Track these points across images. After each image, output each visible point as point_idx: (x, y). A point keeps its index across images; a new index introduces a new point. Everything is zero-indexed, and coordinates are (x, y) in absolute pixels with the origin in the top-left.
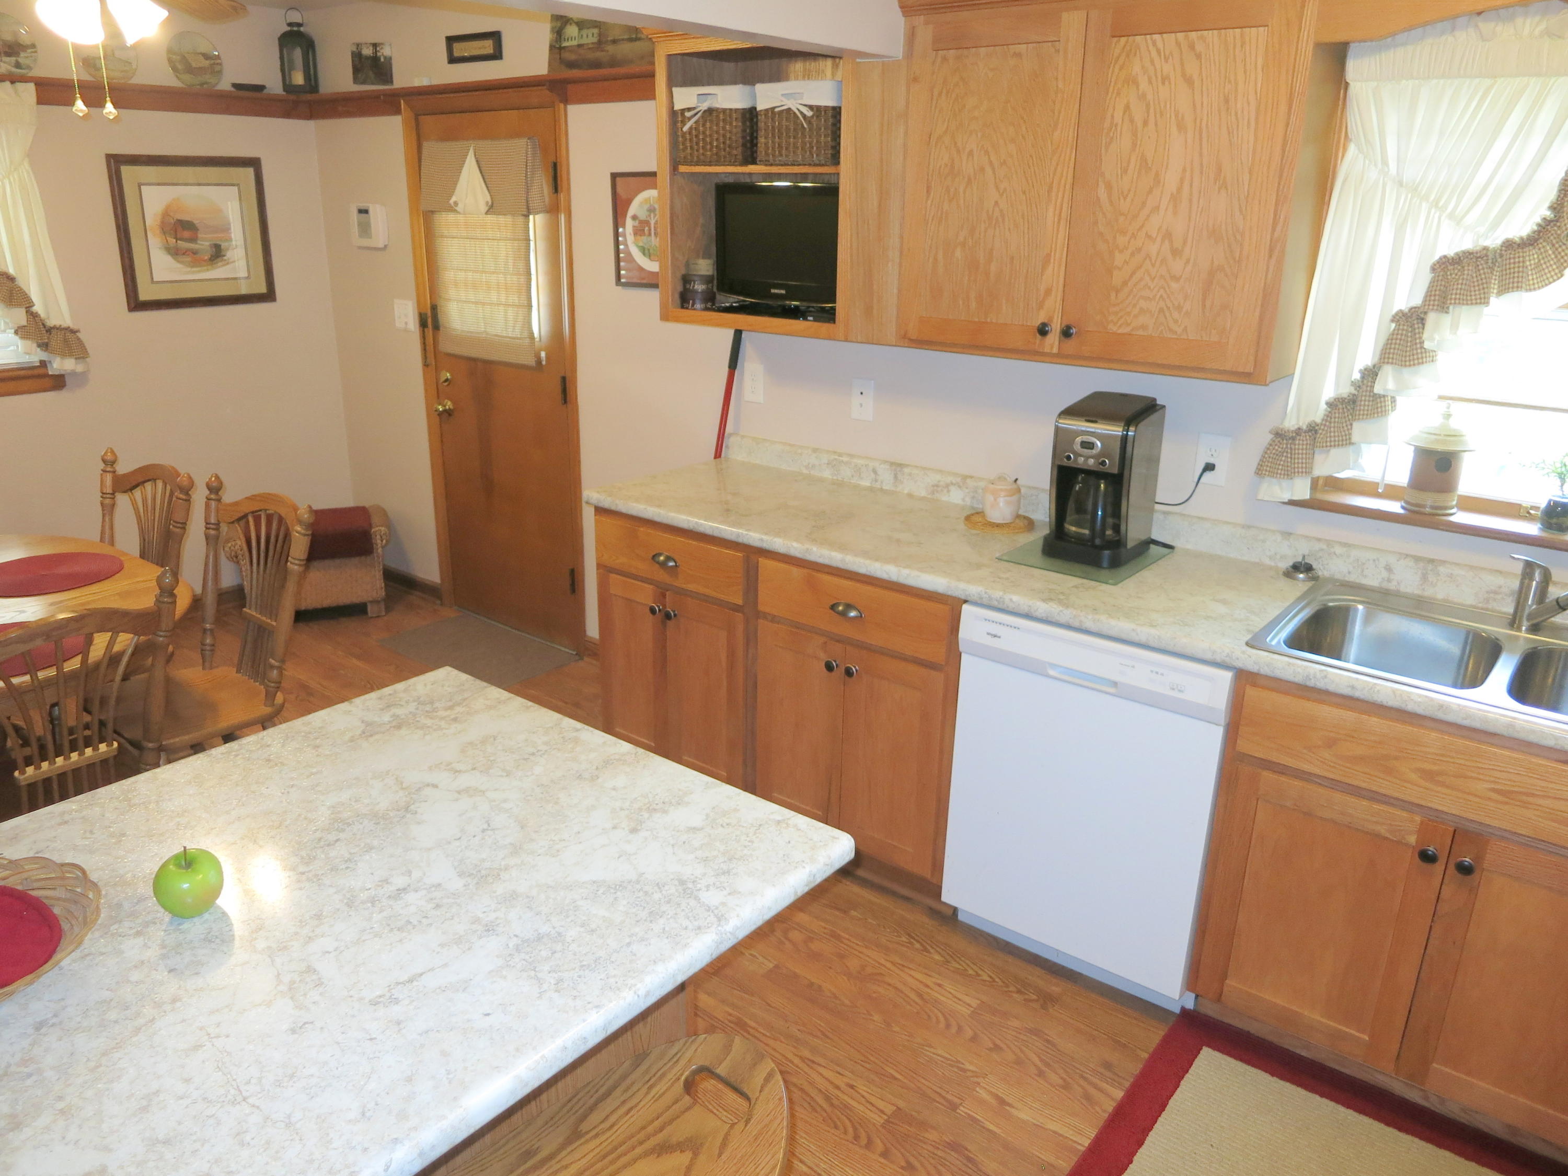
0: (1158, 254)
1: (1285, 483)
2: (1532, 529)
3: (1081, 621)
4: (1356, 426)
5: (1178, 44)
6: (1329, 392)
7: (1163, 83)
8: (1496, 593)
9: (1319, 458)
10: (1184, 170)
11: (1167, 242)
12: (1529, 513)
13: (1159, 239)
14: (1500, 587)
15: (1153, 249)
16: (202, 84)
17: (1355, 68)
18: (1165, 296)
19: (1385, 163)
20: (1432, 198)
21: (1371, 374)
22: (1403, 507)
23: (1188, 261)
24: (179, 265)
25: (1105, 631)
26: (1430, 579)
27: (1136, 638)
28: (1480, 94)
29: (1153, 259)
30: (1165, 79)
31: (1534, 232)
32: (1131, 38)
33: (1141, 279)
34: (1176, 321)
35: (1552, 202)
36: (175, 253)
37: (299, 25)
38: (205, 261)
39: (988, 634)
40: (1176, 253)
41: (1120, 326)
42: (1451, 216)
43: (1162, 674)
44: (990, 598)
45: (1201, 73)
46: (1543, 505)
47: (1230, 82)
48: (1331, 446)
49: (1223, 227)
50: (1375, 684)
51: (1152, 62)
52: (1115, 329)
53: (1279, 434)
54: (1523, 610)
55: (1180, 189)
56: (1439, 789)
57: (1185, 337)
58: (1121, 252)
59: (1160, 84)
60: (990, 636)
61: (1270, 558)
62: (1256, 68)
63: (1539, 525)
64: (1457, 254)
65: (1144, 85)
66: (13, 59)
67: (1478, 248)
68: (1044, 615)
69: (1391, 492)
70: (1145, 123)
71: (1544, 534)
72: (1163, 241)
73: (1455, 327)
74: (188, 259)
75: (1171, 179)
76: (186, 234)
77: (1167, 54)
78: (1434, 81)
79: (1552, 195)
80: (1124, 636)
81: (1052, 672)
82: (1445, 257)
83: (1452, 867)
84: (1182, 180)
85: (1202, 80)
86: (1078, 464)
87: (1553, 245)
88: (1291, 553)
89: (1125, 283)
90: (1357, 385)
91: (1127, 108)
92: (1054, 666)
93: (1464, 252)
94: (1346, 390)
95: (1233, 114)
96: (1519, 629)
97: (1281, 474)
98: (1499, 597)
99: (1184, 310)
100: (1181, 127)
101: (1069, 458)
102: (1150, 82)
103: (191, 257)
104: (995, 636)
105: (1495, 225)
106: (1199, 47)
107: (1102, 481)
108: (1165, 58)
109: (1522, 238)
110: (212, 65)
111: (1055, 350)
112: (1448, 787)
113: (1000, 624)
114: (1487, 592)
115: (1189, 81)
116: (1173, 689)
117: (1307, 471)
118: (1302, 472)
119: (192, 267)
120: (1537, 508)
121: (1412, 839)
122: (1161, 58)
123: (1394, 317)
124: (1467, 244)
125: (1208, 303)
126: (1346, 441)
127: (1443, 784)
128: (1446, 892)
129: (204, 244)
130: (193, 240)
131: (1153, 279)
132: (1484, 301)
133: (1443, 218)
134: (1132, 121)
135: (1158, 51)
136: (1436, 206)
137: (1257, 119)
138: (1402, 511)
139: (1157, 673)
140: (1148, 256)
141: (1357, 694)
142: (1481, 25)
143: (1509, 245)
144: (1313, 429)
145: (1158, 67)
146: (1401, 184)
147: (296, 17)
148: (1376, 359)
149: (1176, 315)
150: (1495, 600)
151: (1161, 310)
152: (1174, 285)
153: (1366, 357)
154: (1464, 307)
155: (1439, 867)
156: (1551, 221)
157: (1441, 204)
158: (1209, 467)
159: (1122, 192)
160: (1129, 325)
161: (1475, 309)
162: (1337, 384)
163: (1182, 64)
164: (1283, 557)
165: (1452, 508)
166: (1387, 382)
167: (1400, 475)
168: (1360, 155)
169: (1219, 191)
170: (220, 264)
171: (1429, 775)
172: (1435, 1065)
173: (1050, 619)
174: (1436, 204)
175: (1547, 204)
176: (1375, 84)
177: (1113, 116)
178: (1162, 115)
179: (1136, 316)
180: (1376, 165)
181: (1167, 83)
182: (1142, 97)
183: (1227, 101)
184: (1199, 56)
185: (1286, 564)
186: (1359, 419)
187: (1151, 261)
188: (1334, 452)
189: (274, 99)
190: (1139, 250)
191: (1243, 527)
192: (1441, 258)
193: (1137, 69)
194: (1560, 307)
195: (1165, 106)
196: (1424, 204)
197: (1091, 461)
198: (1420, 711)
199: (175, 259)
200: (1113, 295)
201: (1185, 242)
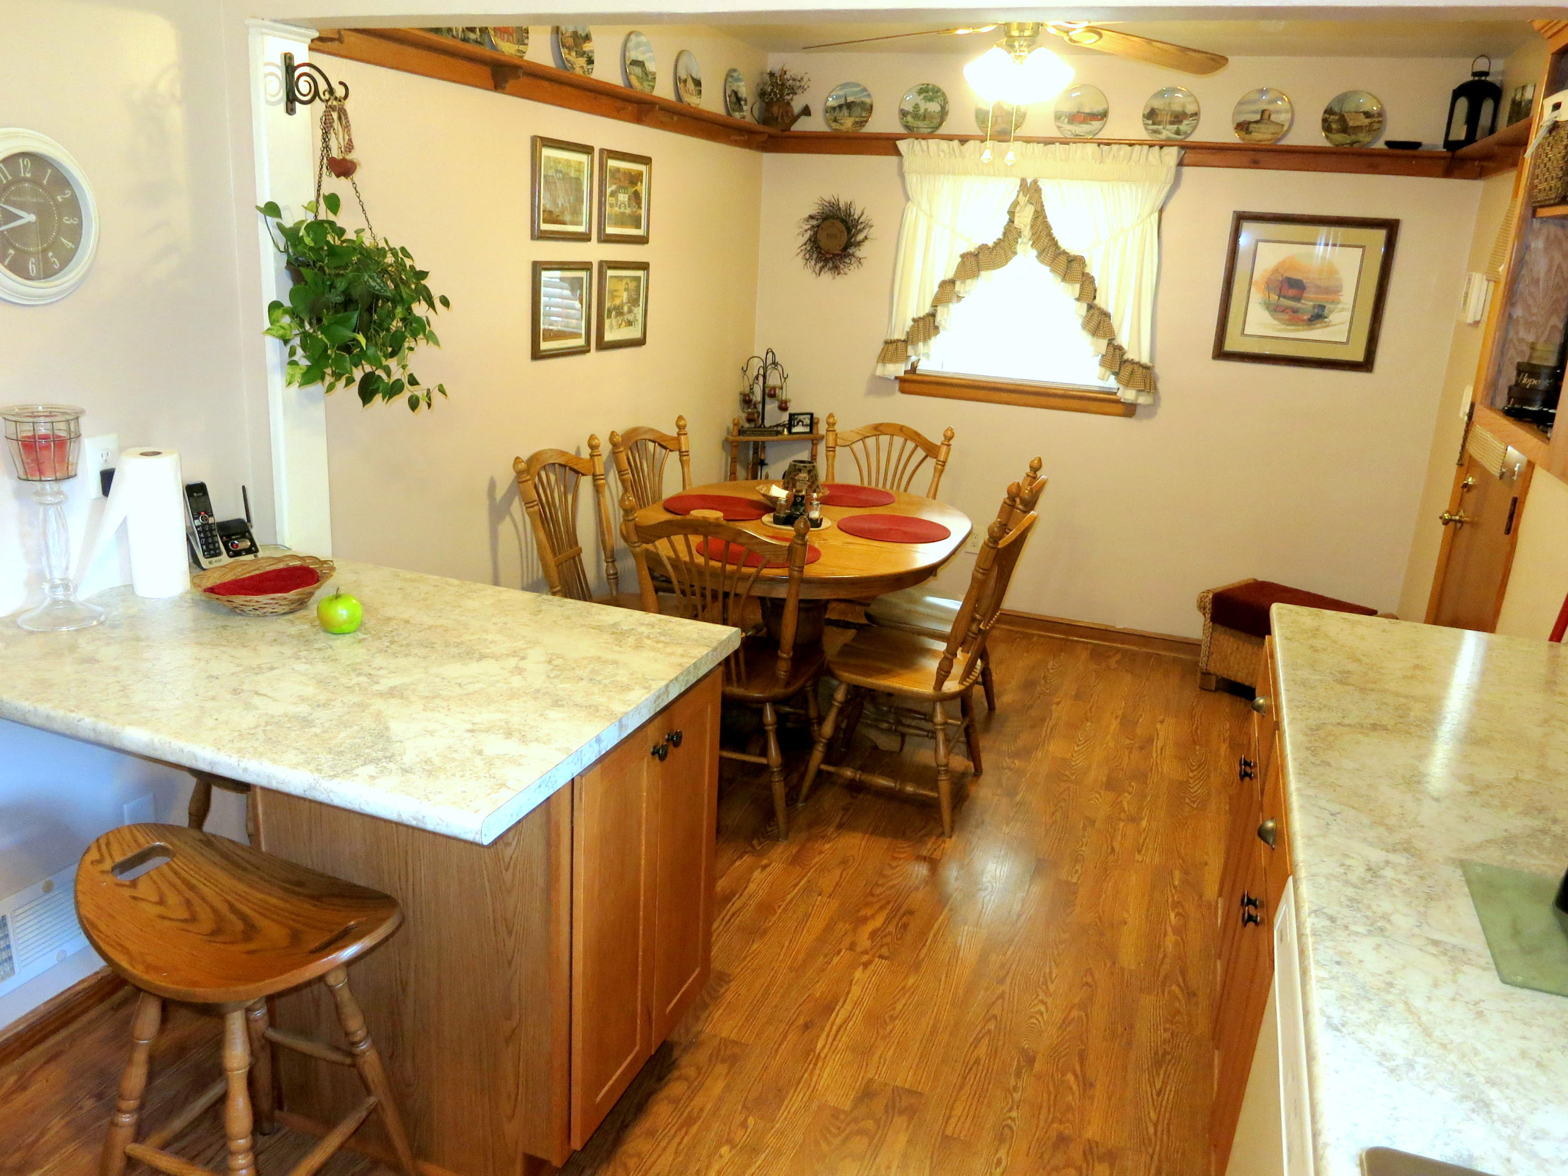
16: (1352, 144)
24: (1276, 322)
36: (1274, 309)
37: (1486, 74)
38: (1303, 320)
66: (1175, 127)
74: (1287, 317)
76: (1292, 292)
103: (1293, 317)
110: (1371, 124)
119: (1288, 325)
129: (1307, 305)
130: (1298, 299)
147: (1482, 65)
170: (1319, 325)
189: (1433, 157)
199: (1272, 316)
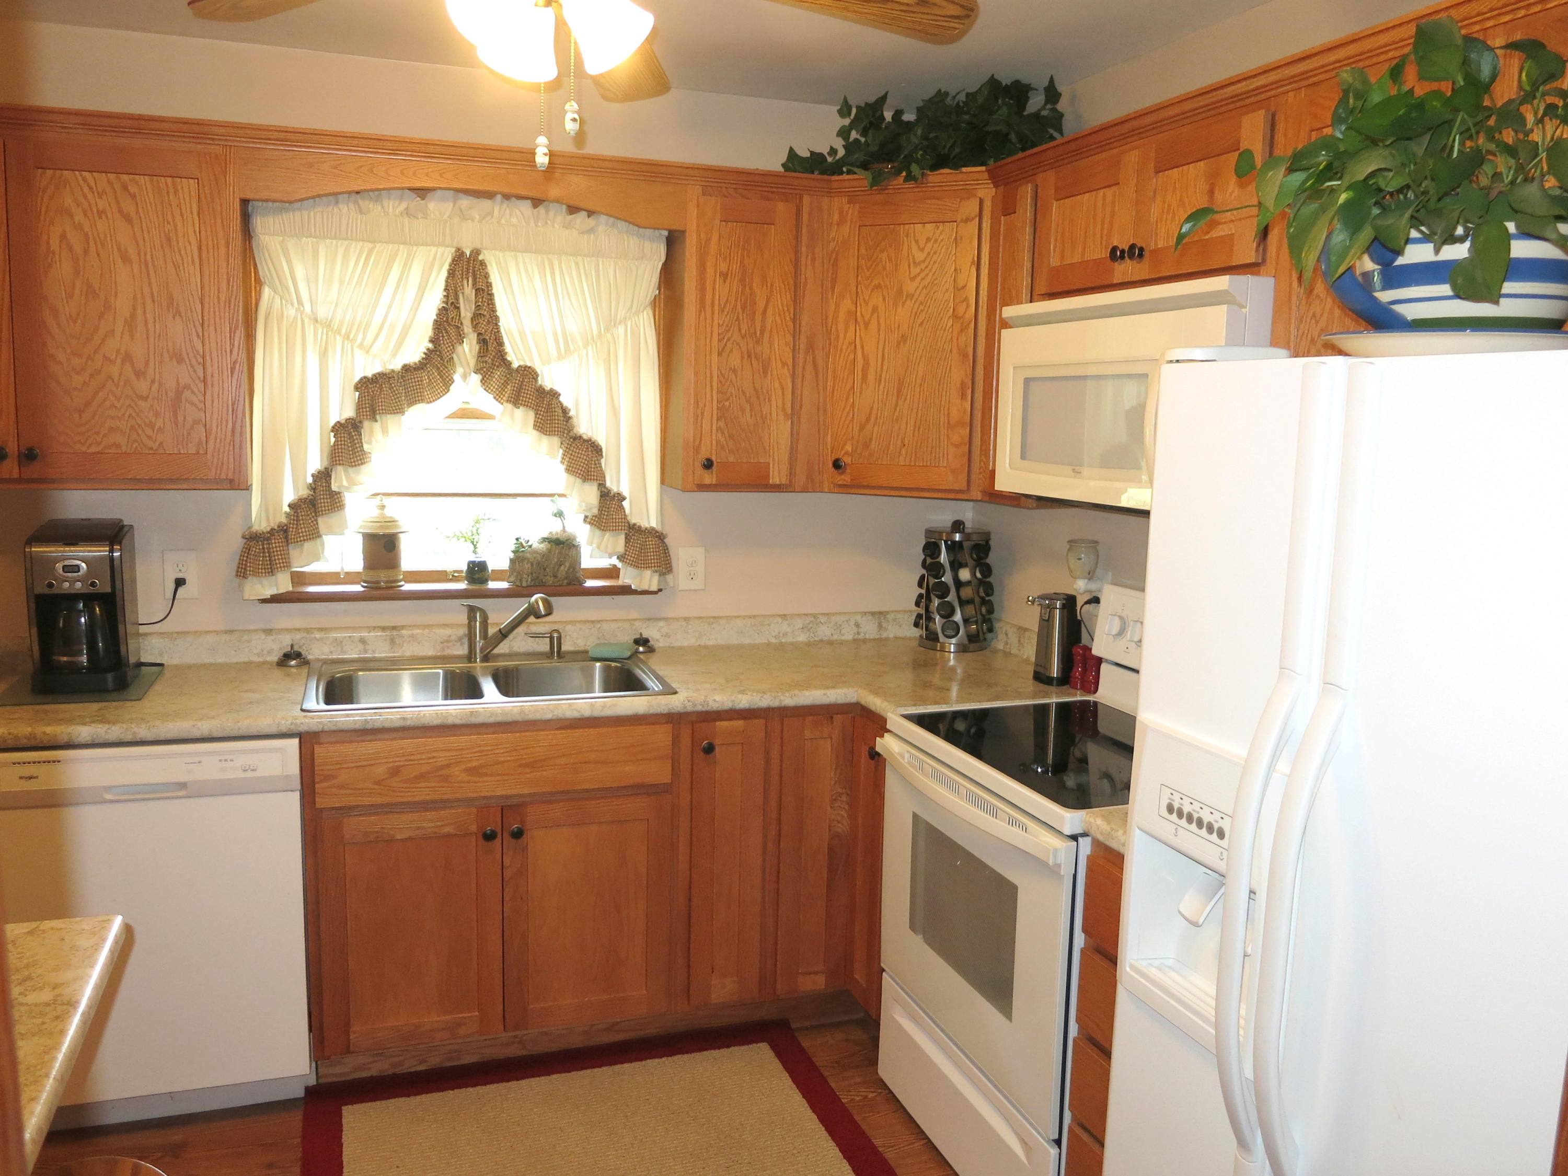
0: (120, 374)
1: (266, 581)
2: (462, 586)
3: (134, 733)
4: (321, 521)
5: (109, 182)
6: (289, 495)
7: (100, 218)
8: (447, 641)
9: (294, 552)
10: (135, 298)
11: (128, 365)
12: (453, 576)
13: (119, 361)
14: (450, 636)
15: (115, 370)
17: (263, 224)
18: (134, 414)
19: (300, 302)
20: (343, 332)
21: (323, 477)
22: (363, 587)
23: (153, 381)
25: (163, 736)
26: (397, 642)
27: (197, 734)
28: (364, 255)
29: (116, 380)
30: (101, 213)
31: (423, 359)
32: (58, 172)
33: (105, 400)
34: (150, 437)
35: (430, 337)
39: (21, 778)
40: (139, 374)
41: (90, 445)
42: (361, 346)
43: (231, 760)
44: (16, 737)
45: (137, 212)
46: (464, 568)
47: (168, 223)
48: (304, 540)
49: (183, 347)
50: (419, 711)
51: (85, 197)
52: (84, 449)
53: (253, 538)
54: (475, 646)
55: (133, 316)
56: (485, 779)
57: (161, 451)
58: (78, 373)
59: (97, 218)
60: (24, 781)
61: (258, 655)
62: (192, 213)
63: (466, 582)
64: (374, 375)
65: (79, 217)
67: (388, 371)
68: (89, 738)
69: (350, 578)
70: (86, 252)
71: (470, 587)
72: (123, 363)
73: (385, 431)
75: (122, 305)
77: (100, 191)
78: (328, 241)
79: (429, 332)
80: (185, 736)
81: (109, 797)
82: (365, 377)
83: (506, 835)
84: (134, 308)
85: (140, 218)
86: (64, 590)
87: (438, 369)
88: (276, 647)
89: (88, 404)
90: (313, 488)
91: (63, 236)
92: (108, 789)
93: (379, 374)
94: (304, 492)
95: (176, 250)
96: (475, 662)
97: (262, 573)
98: (450, 644)
99: (157, 427)
100: (125, 258)
101: (50, 585)
102: (85, 215)
104: (31, 778)
105: (394, 354)
106: (133, 189)
107: (95, 602)
108: (98, 194)
109: (415, 364)
111: (15, 475)
112: (491, 775)
113: (34, 763)
114: (442, 643)
115: (128, 218)
116: (245, 771)
117: (287, 564)
118: (281, 567)
120: (461, 571)
121: (474, 828)
122: (93, 193)
123: (333, 427)
124: (378, 369)
125: (180, 419)
126: (315, 535)
127: (486, 775)
128: (507, 861)
131: (118, 400)
132: (403, 413)
133: (355, 348)
134: (71, 249)
135: (91, 188)
136: (348, 338)
137: (200, 257)
138: (363, 589)
139: (226, 760)
140: (110, 377)
141: (408, 723)
142: (360, 202)
143: (406, 368)
144: (283, 530)
145: (92, 202)
146: (316, 320)
148: (326, 463)
149: (149, 432)
150: (448, 647)
151: (132, 428)
152: (142, 404)
153: (315, 462)
154: (389, 416)
155: (498, 842)
156: (433, 351)
157: (351, 337)
158: (180, 582)
159: (71, 316)
160: (99, 444)
161: (396, 417)
162: (295, 487)
163: (118, 202)
164: (270, 652)
165: (400, 581)
166: (340, 480)
167: (355, 562)
168: (277, 297)
169: (174, 318)
171: (473, 771)
172: (531, 1006)
173: (96, 742)
174: (347, 337)
175: (427, 339)
176: (281, 238)
177: (48, 243)
178: (103, 245)
179: (105, 435)
180: (292, 304)
181: (104, 217)
182: (79, 227)
183: (168, 239)
184: (133, 197)
185: (275, 657)
186: (322, 514)
187: (113, 382)
188: (307, 545)
190: (98, 372)
191: (226, 632)
192: (361, 379)
193: (68, 201)
194: (447, 417)
195: (105, 237)
196: (338, 337)
197: (79, 585)
198: (458, 721)
200: (76, 416)
201: (147, 362)
